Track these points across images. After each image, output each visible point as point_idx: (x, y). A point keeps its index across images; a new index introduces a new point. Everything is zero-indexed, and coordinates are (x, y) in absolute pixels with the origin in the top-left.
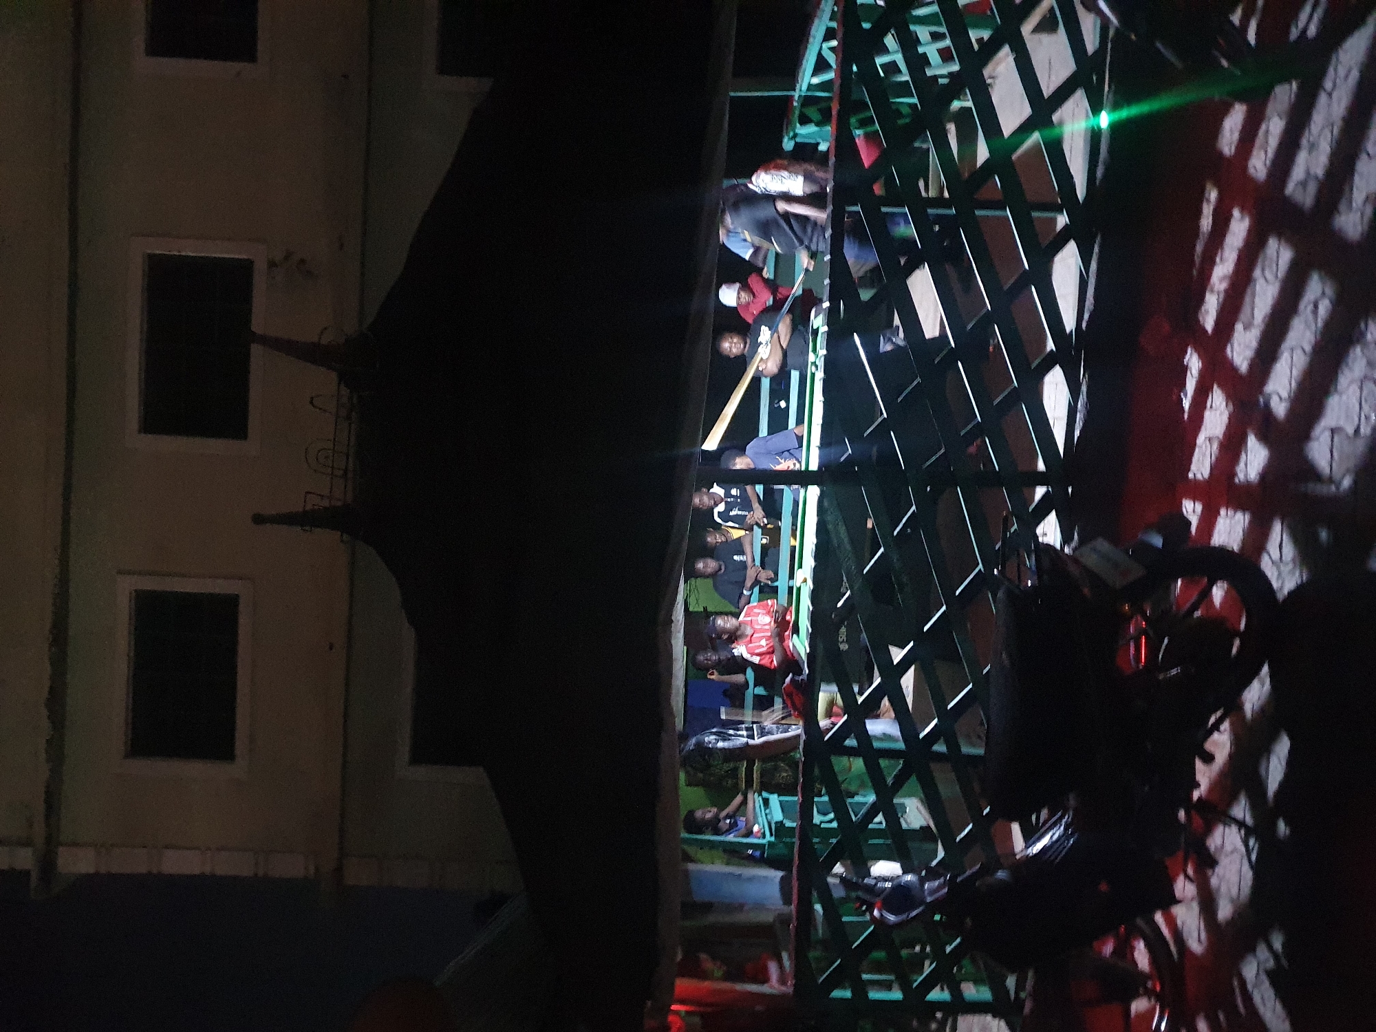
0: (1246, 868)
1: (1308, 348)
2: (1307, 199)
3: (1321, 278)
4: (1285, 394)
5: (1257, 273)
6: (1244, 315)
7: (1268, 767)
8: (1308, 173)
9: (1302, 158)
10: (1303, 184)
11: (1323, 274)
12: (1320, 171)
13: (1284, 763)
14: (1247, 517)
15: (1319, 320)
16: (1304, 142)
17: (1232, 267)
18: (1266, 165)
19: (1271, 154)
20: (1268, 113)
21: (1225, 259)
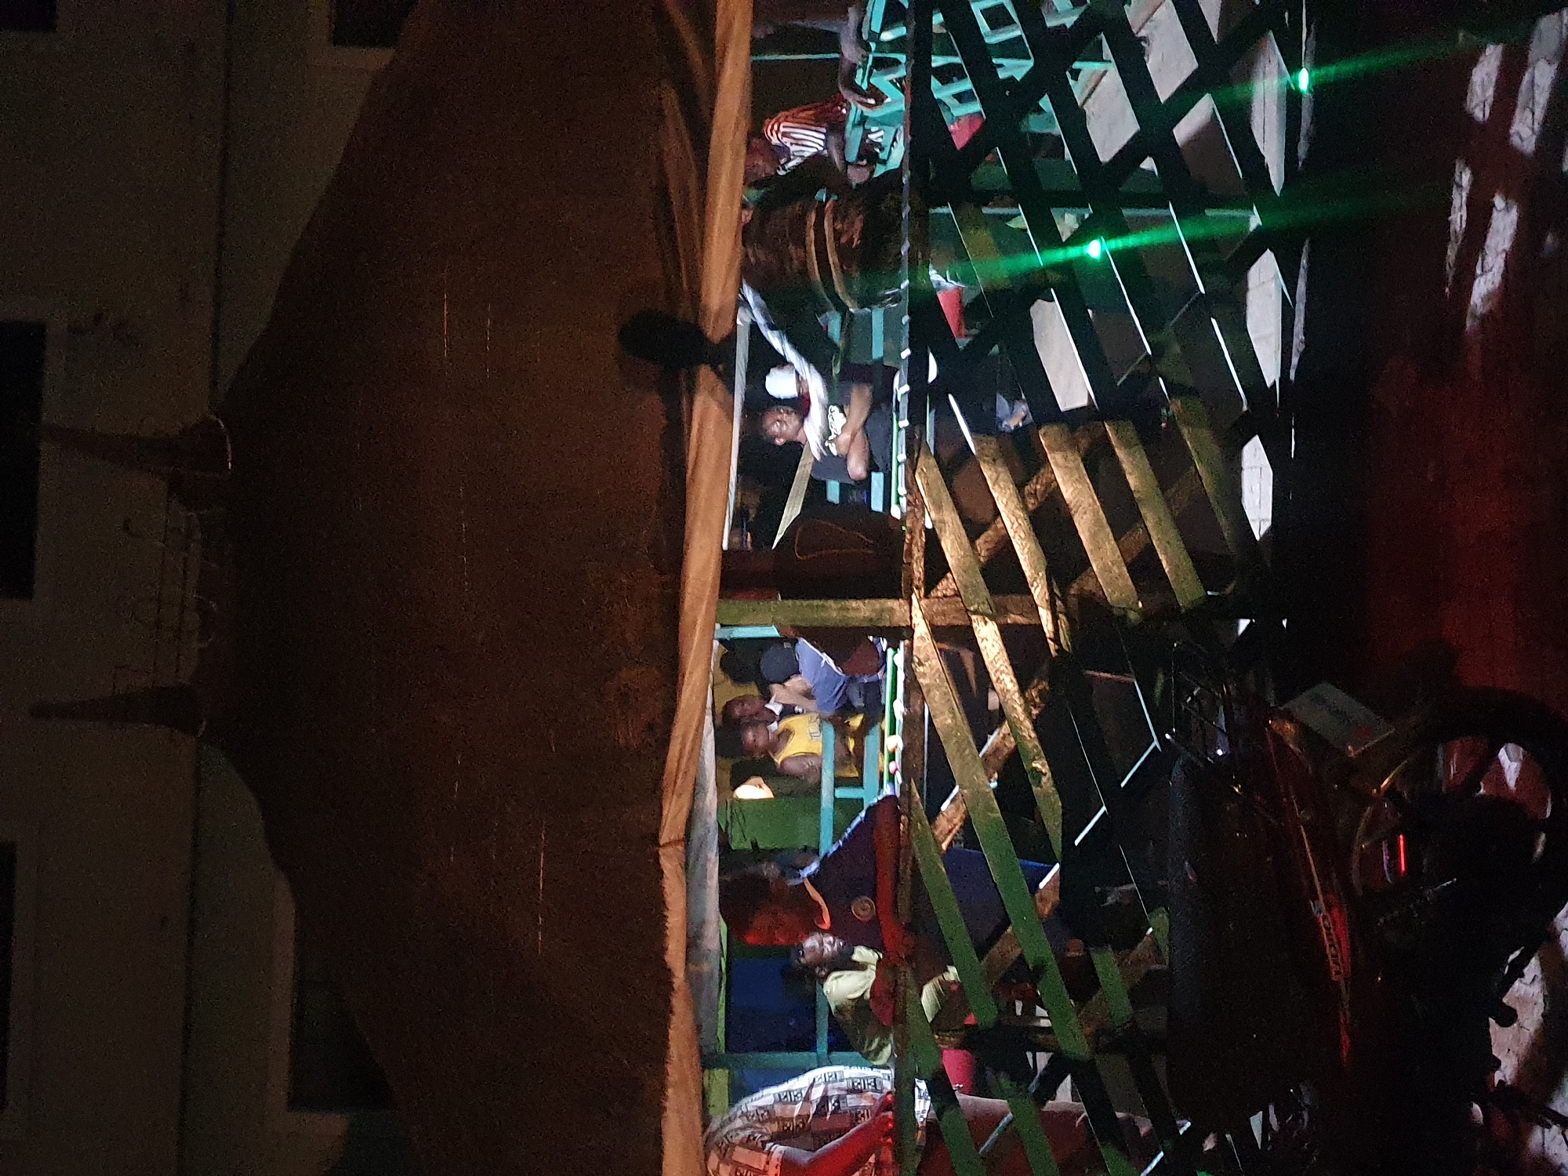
17: (1498, 279)
18: (1533, 129)
19: (1539, 113)
20: (1532, 55)
21: (1487, 268)
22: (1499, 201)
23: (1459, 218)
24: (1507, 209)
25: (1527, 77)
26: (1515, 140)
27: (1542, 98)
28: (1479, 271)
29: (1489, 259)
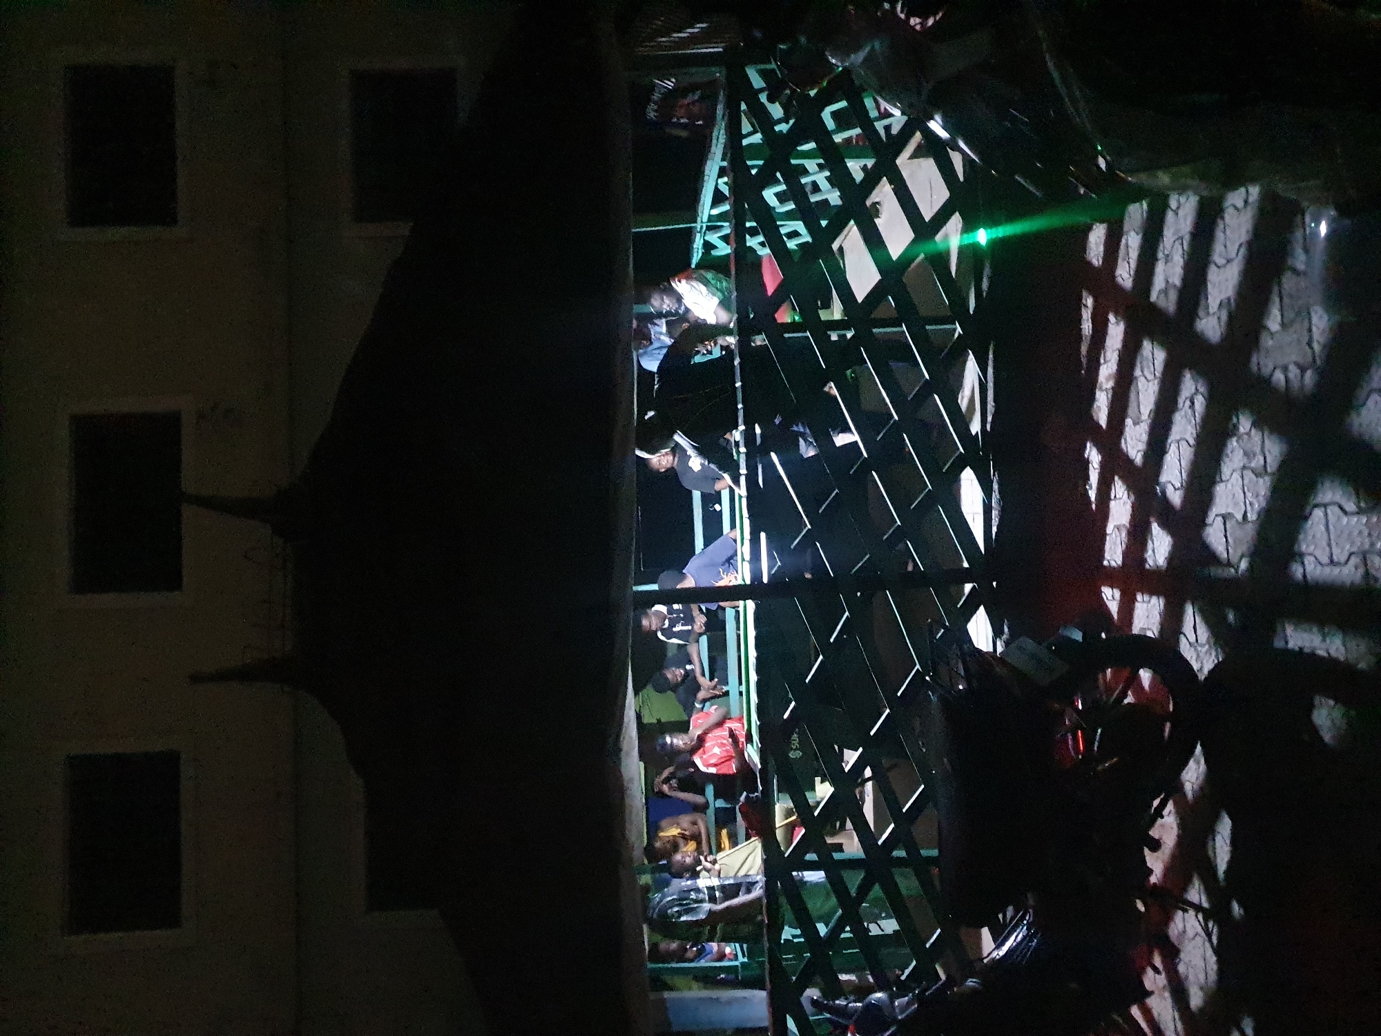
0: (1210, 952)
1: (1192, 442)
2: (1169, 304)
3: (1193, 378)
4: (1178, 485)
5: (1138, 372)
6: (1132, 410)
7: (1214, 848)
8: (1167, 282)
9: (1160, 268)
10: (1165, 292)
11: (1194, 373)
12: (1177, 281)
13: (1228, 842)
14: (1162, 601)
15: (1196, 414)
16: (1160, 255)
17: (1115, 367)
18: (1130, 275)
19: (1133, 264)
20: (1125, 229)
21: (1107, 359)
22: (1111, 317)
23: (1087, 327)
24: (1117, 323)
25: (1123, 241)
26: (1119, 280)
27: (1134, 254)
28: (1102, 361)
29: (1109, 354)
